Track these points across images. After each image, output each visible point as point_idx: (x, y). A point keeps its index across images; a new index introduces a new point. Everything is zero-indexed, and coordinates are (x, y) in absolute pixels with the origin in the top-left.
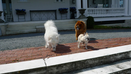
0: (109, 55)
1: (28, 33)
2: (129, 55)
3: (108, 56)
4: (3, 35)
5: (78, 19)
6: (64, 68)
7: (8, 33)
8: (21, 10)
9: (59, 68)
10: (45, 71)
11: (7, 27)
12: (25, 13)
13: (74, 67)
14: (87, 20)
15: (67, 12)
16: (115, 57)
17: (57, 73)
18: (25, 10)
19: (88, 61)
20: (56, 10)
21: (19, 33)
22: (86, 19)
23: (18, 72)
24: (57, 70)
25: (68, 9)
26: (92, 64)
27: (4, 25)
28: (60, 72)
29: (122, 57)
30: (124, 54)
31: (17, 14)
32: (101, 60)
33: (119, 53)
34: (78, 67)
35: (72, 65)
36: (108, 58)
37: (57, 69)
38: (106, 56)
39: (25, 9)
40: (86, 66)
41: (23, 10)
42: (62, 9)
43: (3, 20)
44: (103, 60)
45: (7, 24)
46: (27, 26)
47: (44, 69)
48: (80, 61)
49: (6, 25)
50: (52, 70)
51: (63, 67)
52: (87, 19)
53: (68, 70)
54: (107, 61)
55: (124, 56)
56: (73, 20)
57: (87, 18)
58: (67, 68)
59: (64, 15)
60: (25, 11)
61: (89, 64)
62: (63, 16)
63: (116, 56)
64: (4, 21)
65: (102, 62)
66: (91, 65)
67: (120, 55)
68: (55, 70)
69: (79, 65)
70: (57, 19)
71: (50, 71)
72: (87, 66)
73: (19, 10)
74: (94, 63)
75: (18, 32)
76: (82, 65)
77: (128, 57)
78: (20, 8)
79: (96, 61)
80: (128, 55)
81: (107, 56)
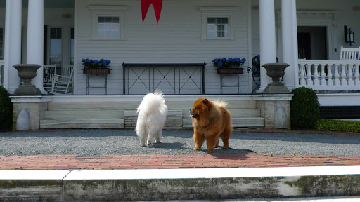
0: (213, 179)
1: (98, 129)
2: (278, 188)
3: (208, 179)
4: (33, 129)
5: (262, 93)
6: (99, 190)
7: (45, 125)
8: (99, 60)
9: (89, 187)
10: (59, 189)
11: (46, 107)
12: (109, 71)
13: (120, 191)
14: (290, 99)
15: (241, 71)
16: (230, 185)
17: (83, 197)
18: (108, 62)
19: (157, 185)
20: (205, 64)
21: (74, 126)
22: (289, 97)
23: (10, 182)
24: (84, 191)
25: (244, 60)
26: (165, 194)
27: (39, 100)
28: (90, 196)
29: (252, 190)
30: (258, 183)
31: (84, 73)
32: (190, 188)
33: (243, 178)
34: (131, 195)
35: (116, 186)
36: (209, 184)
37: (84, 189)
38: (204, 179)
39: (108, 59)
40: (151, 194)
41: (102, 61)
42: (224, 61)
43: (38, 89)
44: (194, 188)
45: (48, 99)
46: (102, 109)
47: (58, 184)
48: (135, 180)
49: (42, 103)
50: (73, 188)
51: (96, 187)
52: (293, 97)
53: (108, 195)
54: (207, 191)
55: (261, 188)
56: (250, 99)
57: (294, 91)
58: (106, 192)
59: (230, 82)
60: (109, 65)
61: (159, 192)
62: (225, 84)
63: (233, 184)
64: (42, 90)
65: (192, 192)
66: (162, 194)
67: (245, 182)
68: (80, 191)
69: (132, 189)
70: (207, 91)
71: (70, 191)
72: (153, 196)
73: (92, 61)
74: (172, 191)
75: (73, 124)
76: (141, 190)
77: (275, 193)
78: (96, 57)
79: (176, 188)
80: (274, 188)
81: (207, 181)
